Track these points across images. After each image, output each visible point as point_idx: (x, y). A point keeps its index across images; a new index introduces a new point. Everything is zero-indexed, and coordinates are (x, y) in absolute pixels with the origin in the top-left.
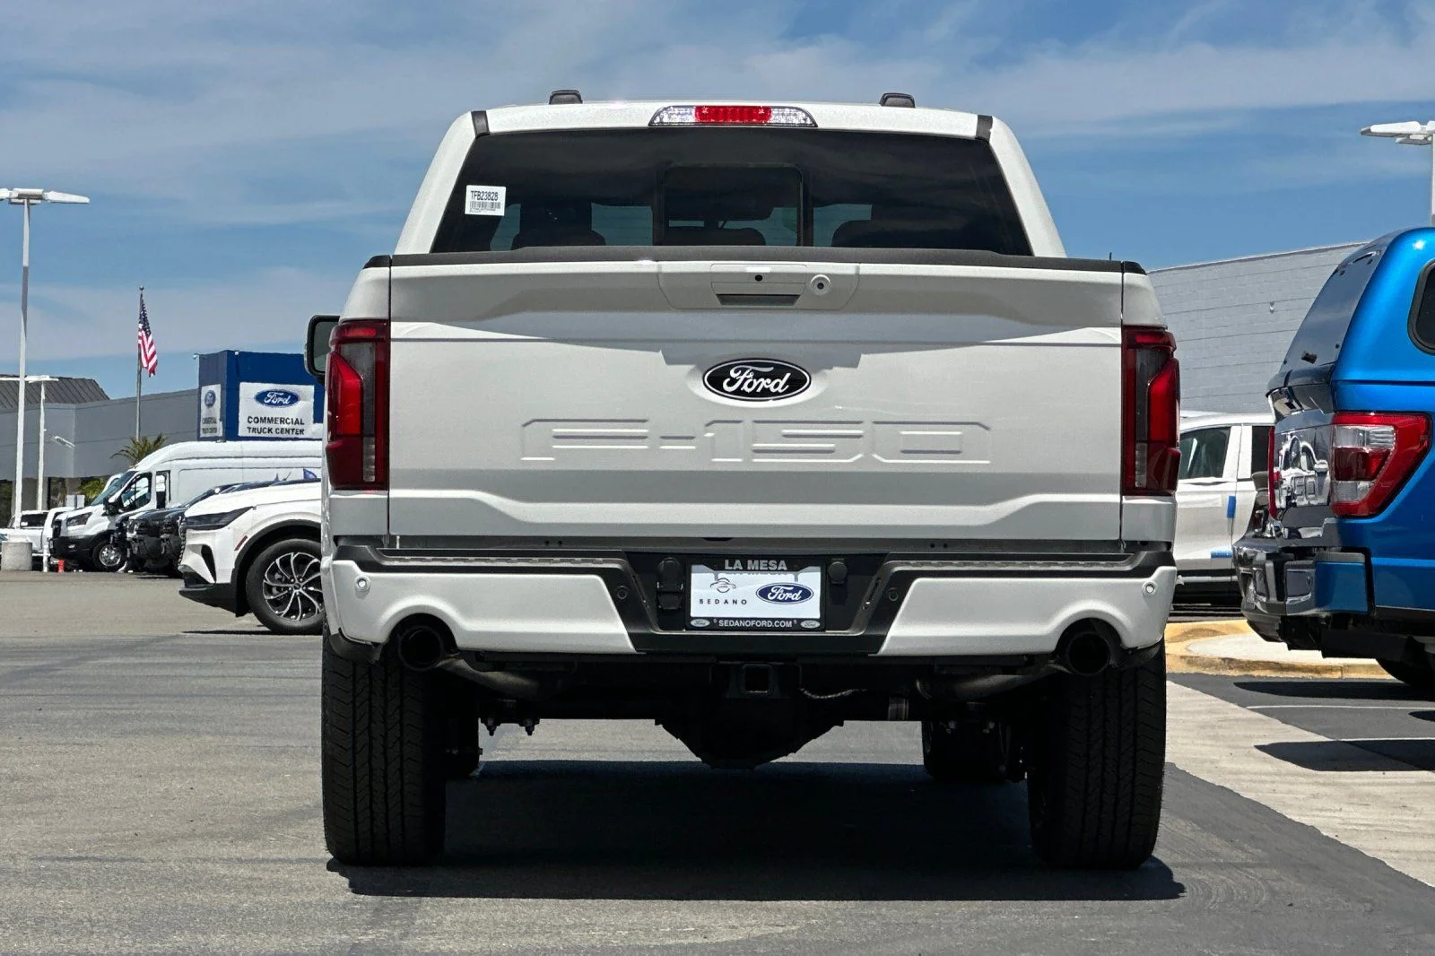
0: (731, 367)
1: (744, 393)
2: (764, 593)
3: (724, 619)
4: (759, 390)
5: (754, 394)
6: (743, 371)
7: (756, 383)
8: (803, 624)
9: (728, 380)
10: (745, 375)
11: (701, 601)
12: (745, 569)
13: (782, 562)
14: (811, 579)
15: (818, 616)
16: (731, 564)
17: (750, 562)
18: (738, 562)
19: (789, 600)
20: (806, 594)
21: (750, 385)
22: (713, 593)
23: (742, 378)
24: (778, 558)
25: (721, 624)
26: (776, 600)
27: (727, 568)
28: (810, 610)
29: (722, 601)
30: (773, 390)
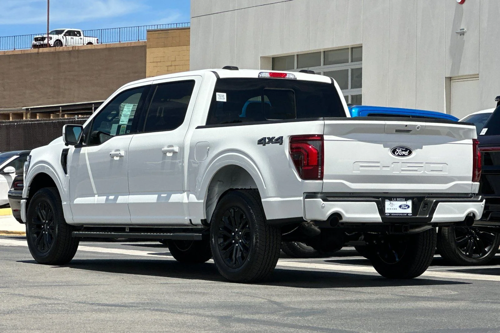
0: (397, 148)
1: (399, 155)
2: (400, 206)
3: (392, 213)
4: (403, 154)
5: (401, 155)
6: (399, 149)
7: (402, 153)
8: (409, 215)
9: (396, 152)
10: (400, 151)
11: (387, 209)
12: (396, 200)
13: (404, 199)
14: (409, 203)
15: (411, 212)
16: (394, 199)
17: (397, 199)
18: (395, 199)
19: (405, 208)
20: (409, 207)
21: (401, 153)
22: (389, 207)
23: (399, 151)
24: (403, 198)
25: (392, 215)
26: (403, 208)
27: (393, 200)
28: (409, 211)
29: (392, 209)
30: (405, 155)
